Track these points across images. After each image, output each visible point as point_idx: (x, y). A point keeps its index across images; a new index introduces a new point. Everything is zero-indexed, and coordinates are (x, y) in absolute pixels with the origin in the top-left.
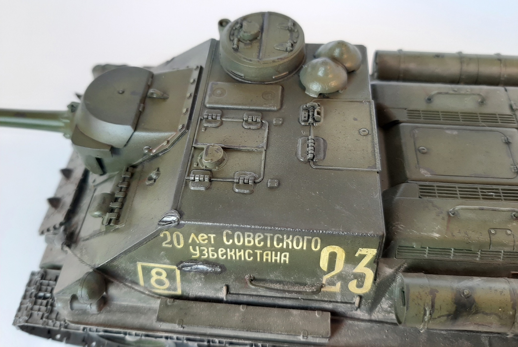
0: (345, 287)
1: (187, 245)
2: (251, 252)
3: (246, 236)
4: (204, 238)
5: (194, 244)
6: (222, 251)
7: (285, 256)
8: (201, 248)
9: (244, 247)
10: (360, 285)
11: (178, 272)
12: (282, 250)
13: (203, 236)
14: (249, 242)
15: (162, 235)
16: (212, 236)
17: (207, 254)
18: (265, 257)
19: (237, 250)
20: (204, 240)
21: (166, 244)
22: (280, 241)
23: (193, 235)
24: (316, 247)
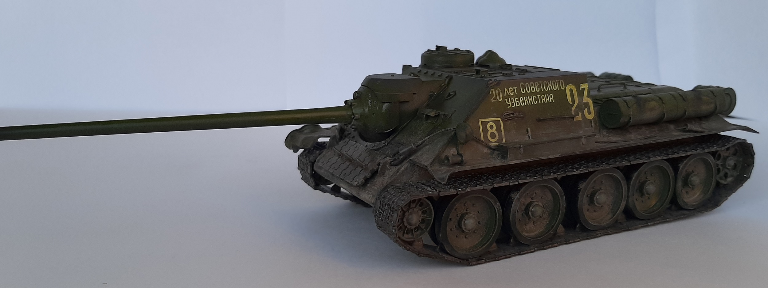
0: (583, 115)
1: (504, 98)
2: (536, 97)
3: (531, 86)
4: (511, 91)
5: (508, 97)
6: (522, 99)
7: (551, 97)
8: (511, 99)
9: (531, 94)
10: (589, 113)
11: (501, 122)
12: (549, 93)
13: (511, 89)
14: (533, 90)
15: (491, 93)
16: (515, 88)
17: (514, 103)
18: (542, 100)
19: (529, 97)
20: (512, 92)
21: (493, 99)
22: (547, 86)
23: (506, 90)
24: (563, 88)
